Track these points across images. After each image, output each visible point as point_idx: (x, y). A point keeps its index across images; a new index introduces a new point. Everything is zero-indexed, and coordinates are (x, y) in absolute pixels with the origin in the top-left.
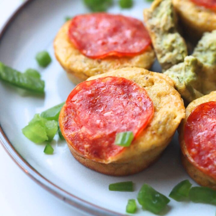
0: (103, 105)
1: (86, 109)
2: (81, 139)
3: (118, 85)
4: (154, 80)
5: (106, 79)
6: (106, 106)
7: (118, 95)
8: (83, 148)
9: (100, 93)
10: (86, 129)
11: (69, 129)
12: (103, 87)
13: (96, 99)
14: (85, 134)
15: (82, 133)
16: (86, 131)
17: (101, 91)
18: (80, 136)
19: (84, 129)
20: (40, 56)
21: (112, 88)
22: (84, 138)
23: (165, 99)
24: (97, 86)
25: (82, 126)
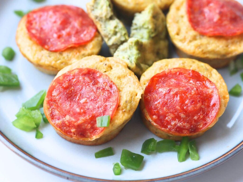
0: (78, 94)
1: (66, 101)
2: (67, 125)
3: (85, 75)
4: (112, 66)
5: (74, 71)
6: (80, 94)
7: (87, 83)
8: (71, 132)
9: (72, 84)
10: (70, 117)
11: (55, 118)
12: (73, 79)
13: (71, 90)
14: (70, 121)
15: (67, 121)
16: (70, 119)
17: (73, 82)
18: (66, 123)
19: (68, 117)
20: (6, 52)
21: (81, 78)
22: (70, 124)
23: (124, 81)
24: (69, 78)
25: (66, 115)
